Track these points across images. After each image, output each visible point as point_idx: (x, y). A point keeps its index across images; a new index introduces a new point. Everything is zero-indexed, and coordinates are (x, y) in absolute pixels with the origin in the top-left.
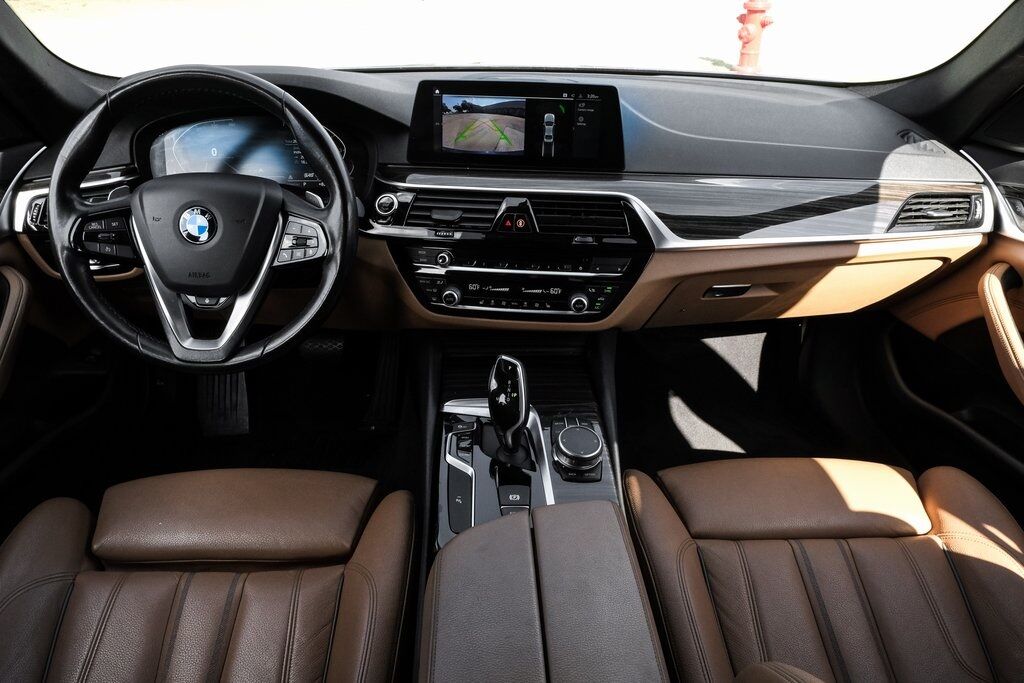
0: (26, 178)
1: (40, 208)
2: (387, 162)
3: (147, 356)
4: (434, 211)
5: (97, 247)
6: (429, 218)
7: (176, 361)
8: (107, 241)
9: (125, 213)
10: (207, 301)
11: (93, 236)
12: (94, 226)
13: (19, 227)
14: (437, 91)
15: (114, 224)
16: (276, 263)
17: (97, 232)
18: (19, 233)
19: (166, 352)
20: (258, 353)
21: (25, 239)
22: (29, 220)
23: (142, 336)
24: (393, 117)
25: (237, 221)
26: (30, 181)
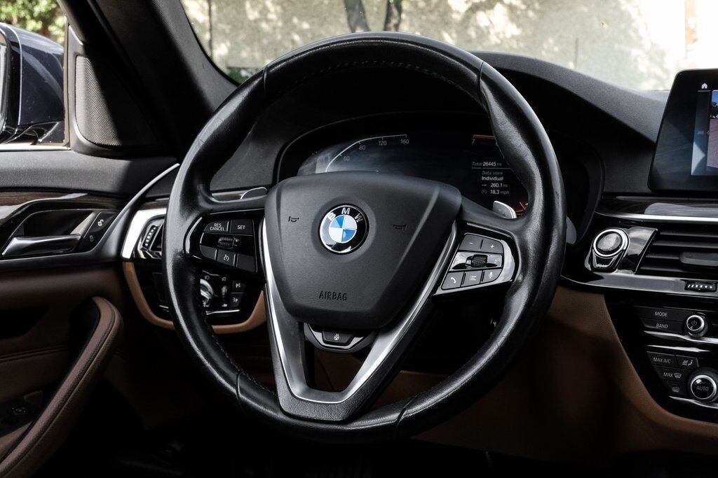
0: (149, 196)
1: (155, 231)
2: (617, 190)
3: (245, 404)
4: (685, 254)
5: (214, 254)
6: (678, 264)
7: (281, 416)
8: (226, 248)
9: (255, 216)
10: (337, 338)
11: (212, 240)
12: (217, 227)
13: (127, 253)
14: (705, 86)
15: (240, 227)
16: (439, 292)
17: (218, 235)
18: (126, 260)
19: (269, 402)
20: (393, 417)
21: (130, 269)
22: (140, 247)
23: (244, 379)
24: (632, 125)
25: (396, 227)
26: (153, 199)
